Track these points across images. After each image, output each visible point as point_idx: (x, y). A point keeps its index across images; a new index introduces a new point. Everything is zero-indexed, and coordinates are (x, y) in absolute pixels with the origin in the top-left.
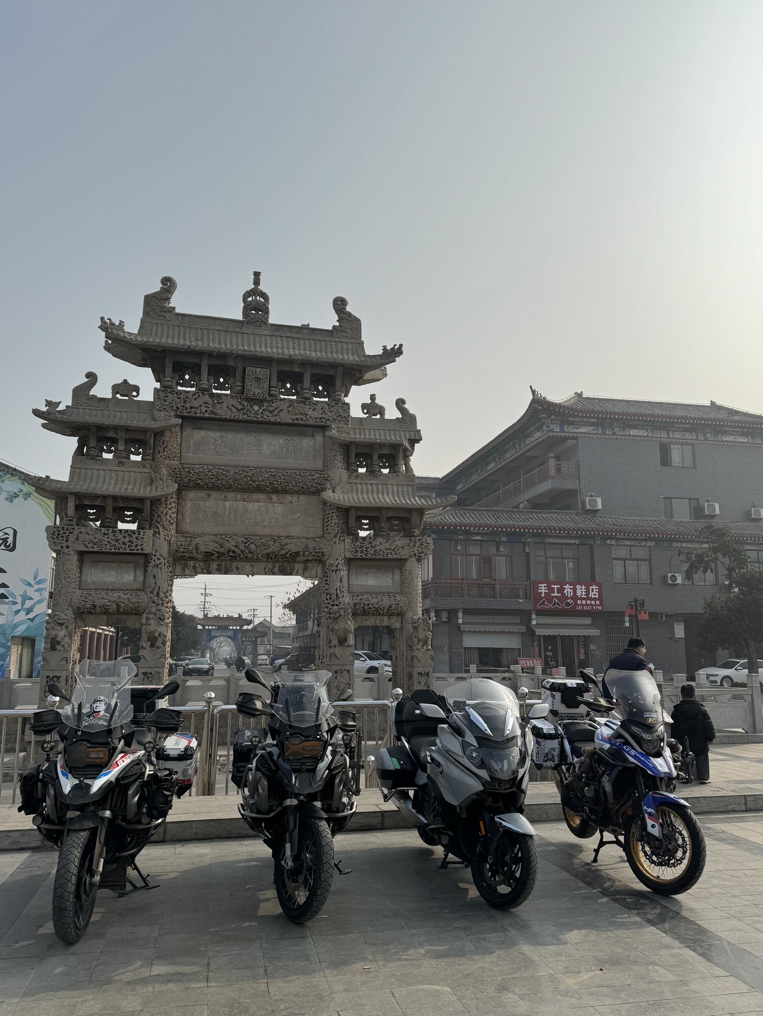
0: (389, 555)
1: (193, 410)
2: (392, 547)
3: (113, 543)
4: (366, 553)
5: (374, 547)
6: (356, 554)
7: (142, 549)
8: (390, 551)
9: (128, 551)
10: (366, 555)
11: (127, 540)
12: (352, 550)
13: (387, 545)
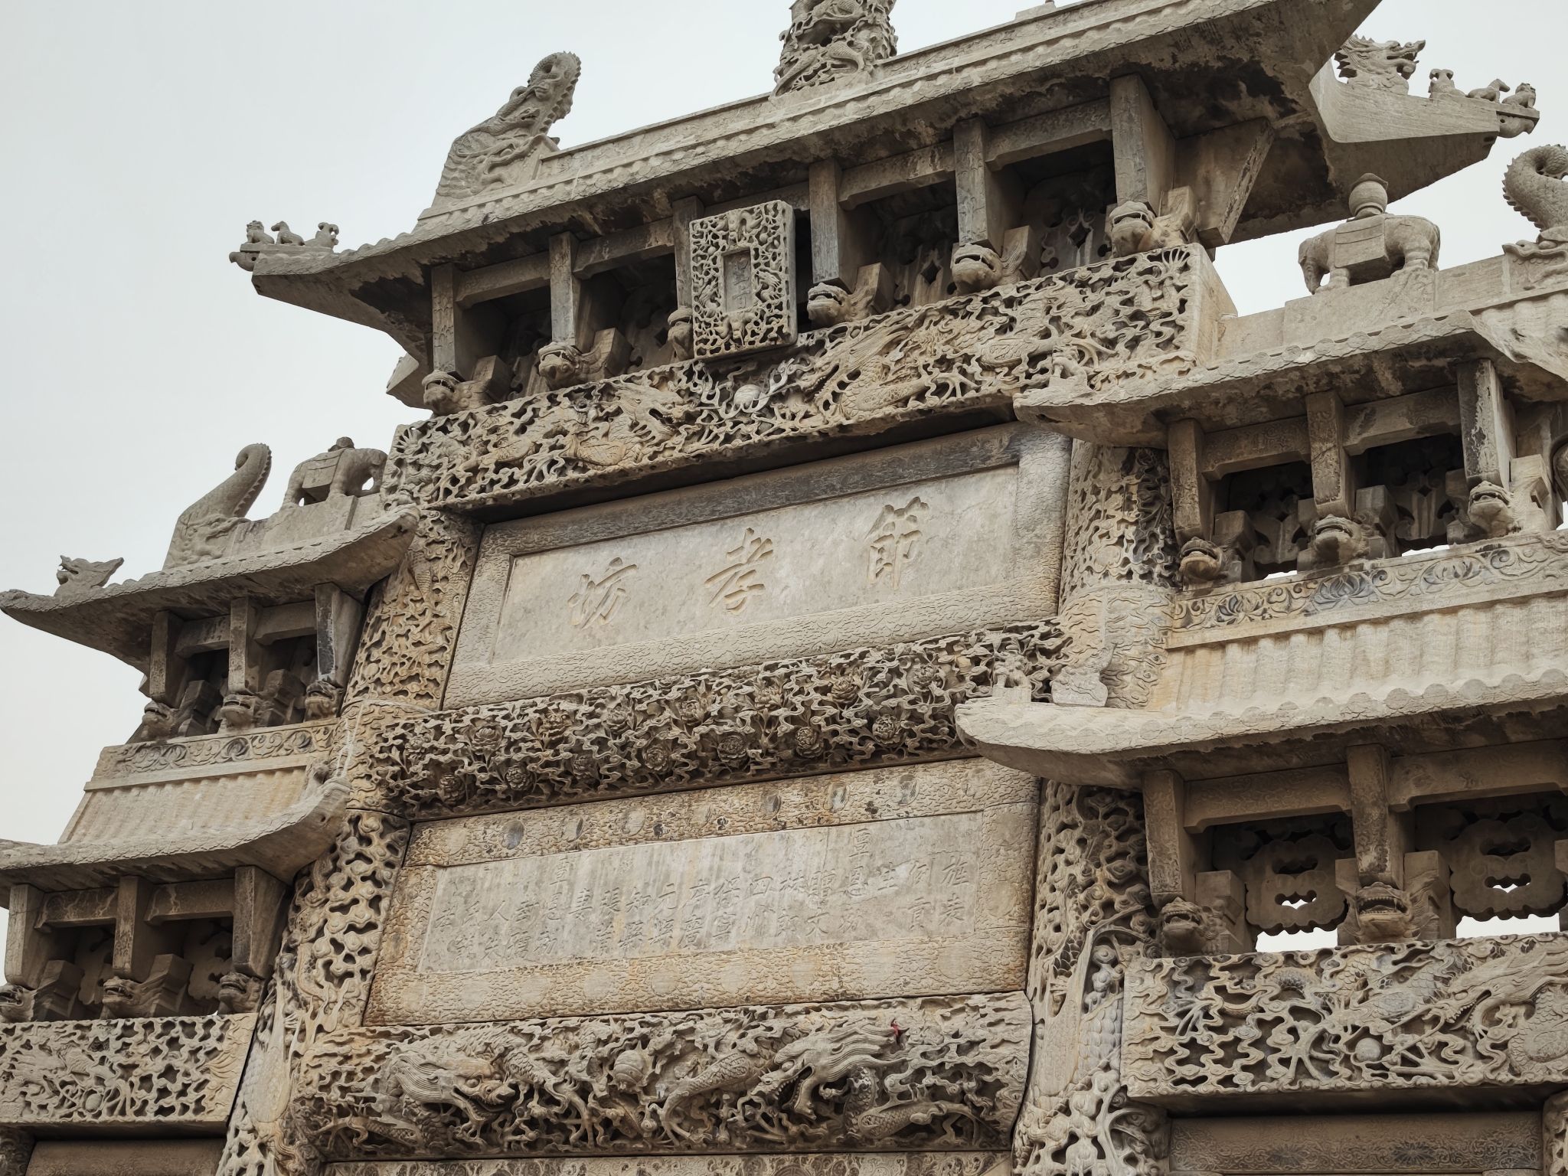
0: (1429, 1064)
1: (504, 474)
2: (1449, 1009)
3: (113, 1082)
4: (1256, 1055)
5: (1315, 1017)
6: (1189, 1071)
7: (199, 1109)
8: (1431, 1036)
9: (150, 1117)
10: (1259, 1069)
11: (156, 1066)
12: (1167, 1042)
13: (1409, 997)
